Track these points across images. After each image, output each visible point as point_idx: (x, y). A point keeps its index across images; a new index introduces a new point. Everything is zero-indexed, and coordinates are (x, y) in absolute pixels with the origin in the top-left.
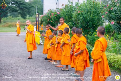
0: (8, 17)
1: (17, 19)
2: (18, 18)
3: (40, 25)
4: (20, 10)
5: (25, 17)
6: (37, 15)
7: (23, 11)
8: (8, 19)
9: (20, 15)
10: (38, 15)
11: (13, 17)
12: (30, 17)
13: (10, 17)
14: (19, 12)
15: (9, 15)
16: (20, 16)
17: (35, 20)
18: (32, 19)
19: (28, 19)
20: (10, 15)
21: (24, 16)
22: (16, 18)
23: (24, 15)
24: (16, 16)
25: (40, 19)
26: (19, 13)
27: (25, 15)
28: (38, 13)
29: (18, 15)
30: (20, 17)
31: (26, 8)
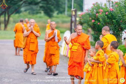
0: (21, 14)
1: (37, 17)
2: (39, 15)
4: (42, 2)
5: (51, 13)
7: (48, 3)
8: (21, 16)
9: (43, 10)
11: (29, 13)
13: (25, 13)
14: (41, 5)
15: (23, 9)
16: (42, 12)
17: (69, 19)
18: (63, 17)
20: (26, 11)
21: (49, 13)
22: (35, 16)
23: (49, 11)
24: (35, 12)
25: (78, 19)
27: (52, 11)
28: (74, 9)
29: (39, 10)
30: (42, 14)
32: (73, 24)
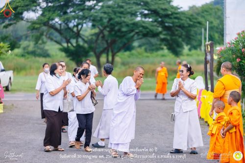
0: (133, 52)
1: (157, 55)
2: (160, 52)
3: (215, 74)
4: (164, 32)
5: (179, 49)
6: (207, 45)
7: (173, 34)
8: (132, 55)
9: (165, 45)
10: (212, 46)
11: (146, 50)
12: (193, 51)
13: (139, 50)
14: (162, 36)
15: (136, 44)
16: (165, 47)
17: (203, 58)
18: (198, 55)
19: (188, 55)
20: (140, 46)
21: (175, 49)
22: (155, 54)
23: (175, 45)
24: (154, 48)
25: (215, 57)
26: (163, 40)
27: (179, 46)
28: (210, 42)
29: (160, 45)
30: (166, 51)
31: (181, 27)
32: (208, 66)
